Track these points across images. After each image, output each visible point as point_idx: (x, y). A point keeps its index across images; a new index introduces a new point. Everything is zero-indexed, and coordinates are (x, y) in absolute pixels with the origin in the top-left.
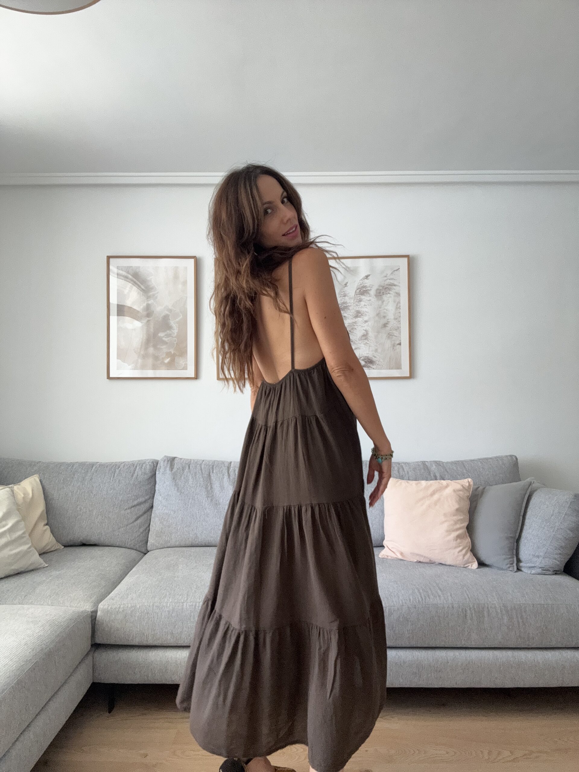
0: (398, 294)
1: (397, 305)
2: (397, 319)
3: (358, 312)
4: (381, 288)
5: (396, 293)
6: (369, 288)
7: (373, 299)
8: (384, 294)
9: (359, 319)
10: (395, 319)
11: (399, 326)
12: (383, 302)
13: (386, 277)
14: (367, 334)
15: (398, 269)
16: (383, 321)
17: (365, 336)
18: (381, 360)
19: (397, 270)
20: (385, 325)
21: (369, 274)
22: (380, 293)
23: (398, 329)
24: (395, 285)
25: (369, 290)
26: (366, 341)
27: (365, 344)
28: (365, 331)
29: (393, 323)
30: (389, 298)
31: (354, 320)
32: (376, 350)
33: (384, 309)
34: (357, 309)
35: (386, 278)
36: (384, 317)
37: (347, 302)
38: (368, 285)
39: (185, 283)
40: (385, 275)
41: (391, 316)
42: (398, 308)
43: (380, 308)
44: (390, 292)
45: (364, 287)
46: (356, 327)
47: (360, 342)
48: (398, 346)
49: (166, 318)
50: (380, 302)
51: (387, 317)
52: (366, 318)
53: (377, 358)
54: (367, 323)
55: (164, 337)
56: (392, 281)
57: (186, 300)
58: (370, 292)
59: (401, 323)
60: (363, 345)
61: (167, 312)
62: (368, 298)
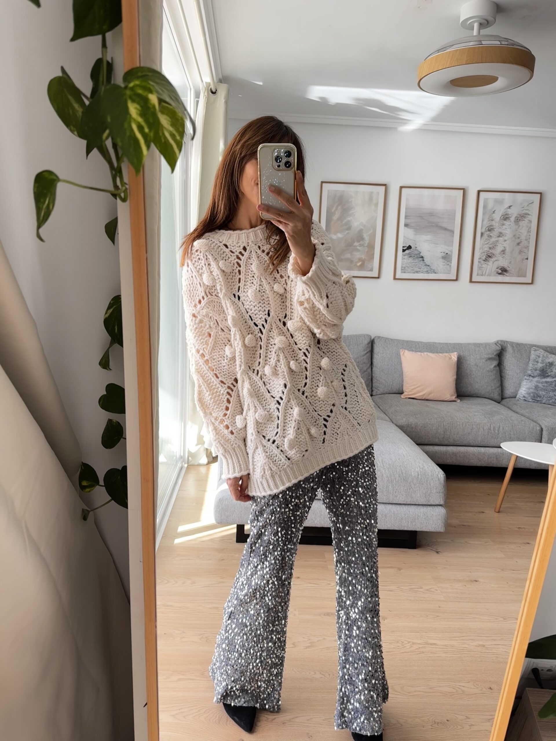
0: (530, 221)
1: (529, 229)
2: (528, 240)
3: (501, 233)
4: (519, 216)
5: (529, 220)
6: (510, 216)
7: (513, 224)
8: (520, 221)
9: (500, 238)
10: (526, 240)
11: (528, 245)
12: (519, 226)
13: (523, 207)
14: (505, 250)
15: (533, 202)
16: (518, 241)
17: (503, 252)
18: (513, 270)
19: (531, 203)
20: (518, 244)
21: (511, 205)
22: (517, 219)
23: (527, 247)
24: (529, 215)
25: (510, 217)
26: (504, 255)
27: (502, 258)
28: (504, 247)
29: (524, 243)
30: (524, 223)
31: (497, 239)
32: (510, 263)
33: (520, 232)
34: (500, 231)
35: (523, 209)
36: (519, 238)
37: (494, 225)
38: (509, 213)
39: (377, 205)
40: (522, 206)
41: (523, 238)
42: (529, 232)
43: (517, 231)
44: (525, 220)
45: (506, 214)
46: (497, 244)
47: (499, 255)
48: (526, 260)
49: (361, 231)
50: (517, 226)
51: (521, 239)
52: (506, 238)
53: (511, 268)
54: (506, 242)
55: (358, 246)
56: (527, 212)
57: (377, 218)
58: (510, 219)
59: (530, 242)
60: (501, 258)
61: (362, 228)
62: (509, 223)
